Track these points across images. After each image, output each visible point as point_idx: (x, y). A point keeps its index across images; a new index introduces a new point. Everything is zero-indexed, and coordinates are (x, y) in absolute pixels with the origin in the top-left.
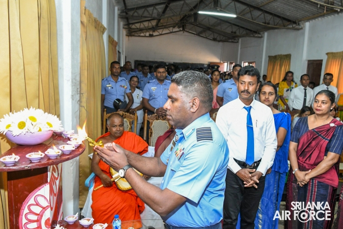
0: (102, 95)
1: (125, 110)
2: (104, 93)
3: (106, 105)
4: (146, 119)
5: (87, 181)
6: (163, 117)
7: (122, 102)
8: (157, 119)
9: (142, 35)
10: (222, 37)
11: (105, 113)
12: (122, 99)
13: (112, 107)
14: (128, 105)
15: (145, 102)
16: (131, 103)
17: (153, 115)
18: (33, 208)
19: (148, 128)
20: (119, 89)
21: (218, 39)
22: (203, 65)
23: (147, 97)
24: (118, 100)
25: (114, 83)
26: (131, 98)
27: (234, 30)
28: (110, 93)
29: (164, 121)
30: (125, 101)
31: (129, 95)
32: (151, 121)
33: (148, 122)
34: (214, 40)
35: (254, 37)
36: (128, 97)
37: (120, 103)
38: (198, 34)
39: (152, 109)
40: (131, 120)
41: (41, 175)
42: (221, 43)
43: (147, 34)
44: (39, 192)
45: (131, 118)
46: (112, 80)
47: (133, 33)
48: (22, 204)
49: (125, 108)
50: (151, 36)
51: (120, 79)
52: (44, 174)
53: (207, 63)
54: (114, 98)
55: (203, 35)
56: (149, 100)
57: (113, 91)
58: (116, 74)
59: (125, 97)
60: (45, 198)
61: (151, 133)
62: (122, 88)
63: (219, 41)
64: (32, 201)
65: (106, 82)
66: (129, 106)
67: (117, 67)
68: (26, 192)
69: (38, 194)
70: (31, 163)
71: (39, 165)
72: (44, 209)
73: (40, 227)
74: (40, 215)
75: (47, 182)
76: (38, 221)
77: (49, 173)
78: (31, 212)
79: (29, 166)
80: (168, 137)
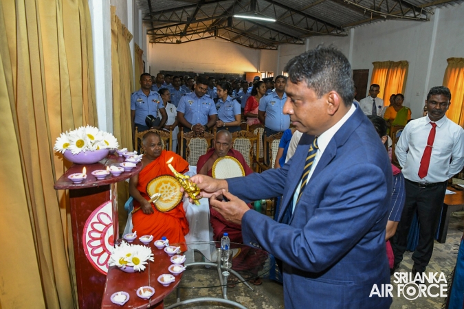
0: (131, 110)
4: (182, 137)
5: (127, 204)
6: (200, 134)
7: (155, 118)
8: (194, 137)
9: (168, 41)
10: (259, 43)
12: (154, 115)
13: (144, 124)
14: (161, 122)
15: (181, 116)
16: (164, 120)
18: (95, 226)
19: (185, 146)
20: (150, 104)
21: (255, 46)
22: (238, 75)
23: (183, 111)
24: (151, 116)
25: (146, 98)
26: (164, 113)
27: (273, 36)
28: (141, 109)
29: (202, 139)
31: (163, 111)
32: (187, 139)
33: (185, 141)
34: (251, 47)
35: (295, 43)
36: (161, 113)
37: (153, 120)
38: (232, 40)
39: (188, 125)
40: (166, 139)
41: (103, 193)
42: (257, 51)
43: (174, 41)
44: (102, 210)
45: (166, 136)
46: (143, 94)
47: (158, 40)
48: (85, 222)
49: (159, 126)
50: (179, 42)
51: (152, 92)
52: (107, 192)
53: (243, 73)
54: (146, 114)
55: (238, 41)
56: (184, 115)
57: (145, 106)
58: (147, 87)
59: (158, 113)
60: (108, 216)
61: (189, 152)
62: (154, 103)
63: (255, 48)
64: (95, 219)
65: (136, 96)
66: (163, 123)
67: (148, 79)
68: (88, 211)
69: (100, 211)
70: (97, 180)
71: (106, 182)
72: (107, 226)
73: (103, 245)
74: (103, 233)
75: (109, 200)
76: (102, 238)
77: (111, 191)
78: (95, 230)
79: (97, 182)
80: (211, 156)
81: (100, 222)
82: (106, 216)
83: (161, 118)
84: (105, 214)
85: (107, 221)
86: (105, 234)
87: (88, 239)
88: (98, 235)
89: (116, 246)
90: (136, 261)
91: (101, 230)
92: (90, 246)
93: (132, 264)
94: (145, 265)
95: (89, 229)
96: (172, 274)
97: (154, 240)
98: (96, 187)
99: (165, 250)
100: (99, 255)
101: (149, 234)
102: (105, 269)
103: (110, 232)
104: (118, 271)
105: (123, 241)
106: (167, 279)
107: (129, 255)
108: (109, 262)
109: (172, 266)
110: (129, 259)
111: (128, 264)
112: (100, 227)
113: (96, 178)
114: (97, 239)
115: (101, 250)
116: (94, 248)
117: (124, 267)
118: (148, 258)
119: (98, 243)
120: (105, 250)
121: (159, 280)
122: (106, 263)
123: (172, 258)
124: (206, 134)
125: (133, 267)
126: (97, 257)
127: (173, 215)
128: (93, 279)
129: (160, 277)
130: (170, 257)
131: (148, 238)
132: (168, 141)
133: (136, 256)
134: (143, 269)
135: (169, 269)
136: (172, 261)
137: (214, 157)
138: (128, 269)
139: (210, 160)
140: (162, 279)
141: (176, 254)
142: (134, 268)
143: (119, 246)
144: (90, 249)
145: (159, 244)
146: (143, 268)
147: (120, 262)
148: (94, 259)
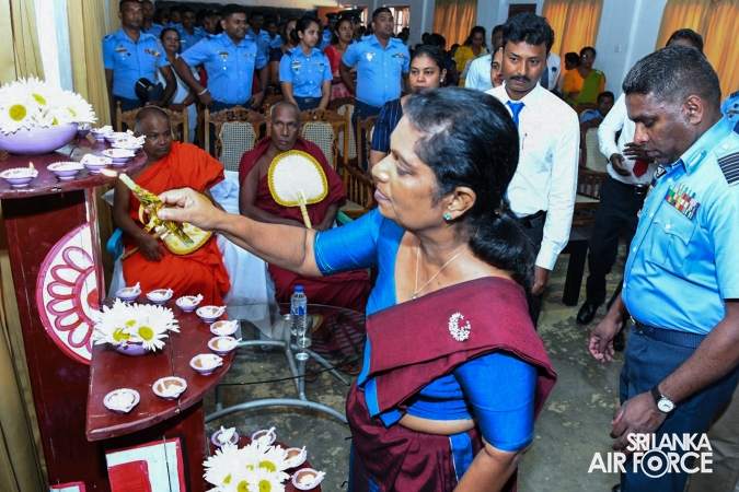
0: (106, 70)
1: (161, 103)
2: (110, 66)
3: (117, 92)
4: (207, 120)
5: (112, 242)
6: (241, 115)
7: (153, 85)
8: (230, 120)
11: (119, 110)
14: (164, 91)
16: (171, 88)
17: (221, 112)
18: (62, 273)
19: (213, 138)
20: (143, 57)
22: (302, 11)
24: (144, 80)
25: (133, 46)
28: (125, 67)
29: (245, 124)
30: (160, 84)
31: (165, 70)
32: (216, 124)
33: (212, 127)
36: (164, 76)
37: (150, 88)
40: (177, 123)
44: (71, 242)
45: (175, 119)
46: (127, 37)
49: (161, 99)
51: (144, 36)
52: (79, 206)
53: (312, 8)
54: (135, 77)
57: (132, 61)
58: (134, 25)
59: (156, 76)
60: (83, 252)
61: (220, 149)
62: (150, 56)
64: (58, 260)
65: (113, 42)
66: (168, 95)
67: (136, 9)
68: (44, 244)
69: (69, 244)
70: (59, 181)
71: (78, 185)
72: (84, 273)
73: (78, 308)
74: (77, 286)
75: (85, 221)
76: (75, 296)
77: (87, 204)
78: (59, 281)
79: (59, 185)
80: (264, 153)
81: (70, 265)
82: (79, 254)
83: (164, 85)
84: (78, 249)
85: (84, 263)
86: (80, 287)
87: (47, 298)
88: (67, 291)
89: (105, 308)
90: (146, 333)
91: (73, 281)
92: (53, 312)
93: (139, 339)
94: (162, 340)
95: (49, 279)
96: (215, 353)
97: (175, 296)
98: (58, 195)
99: (198, 312)
100: (72, 328)
101: (166, 287)
102: (84, 353)
103: (91, 283)
104: (112, 354)
105: (118, 300)
106: (207, 362)
107: (131, 323)
108: (92, 339)
109: (214, 339)
110: (133, 330)
111: (130, 340)
112: (70, 275)
113: (57, 177)
114: (65, 298)
115: (74, 318)
116: (60, 315)
117: (124, 345)
118: (168, 327)
119: (68, 305)
120: (83, 318)
121: (192, 364)
122: (86, 341)
123: (212, 326)
124: (252, 115)
125: (140, 344)
126: (67, 333)
127: (199, 259)
128: (63, 372)
129: (194, 359)
130: (209, 325)
131: (164, 293)
132: (181, 127)
133: (144, 324)
134: (160, 347)
135: (210, 344)
136: (213, 330)
137: (270, 153)
138: (133, 348)
139: (263, 159)
140: (198, 363)
141: (217, 319)
142: (144, 346)
143: (111, 308)
144: (52, 318)
145: (185, 302)
146: (160, 345)
147: (116, 336)
148: (63, 336)
